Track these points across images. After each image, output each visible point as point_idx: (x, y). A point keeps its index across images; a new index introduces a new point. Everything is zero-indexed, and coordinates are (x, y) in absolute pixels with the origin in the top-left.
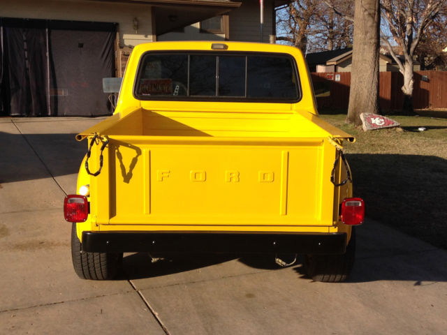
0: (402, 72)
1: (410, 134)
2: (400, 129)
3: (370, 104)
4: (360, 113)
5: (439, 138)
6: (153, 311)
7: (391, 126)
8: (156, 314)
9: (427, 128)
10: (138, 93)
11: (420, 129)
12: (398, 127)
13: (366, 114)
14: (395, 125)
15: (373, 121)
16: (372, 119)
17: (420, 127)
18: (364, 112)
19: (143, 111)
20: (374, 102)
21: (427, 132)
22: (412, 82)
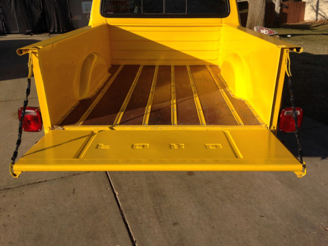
0: (274, 2)
1: (283, 39)
2: (278, 36)
3: (260, 20)
4: (254, 27)
5: (300, 41)
6: (115, 191)
7: (272, 34)
8: (117, 193)
9: (293, 35)
10: (104, 12)
11: (288, 36)
12: (277, 35)
13: (258, 27)
14: (275, 33)
15: (262, 31)
16: (261, 30)
17: (288, 35)
18: (256, 26)
19: (108, 26)
20: (263, 19)
21: (293, 38)
22: (280, 8)
